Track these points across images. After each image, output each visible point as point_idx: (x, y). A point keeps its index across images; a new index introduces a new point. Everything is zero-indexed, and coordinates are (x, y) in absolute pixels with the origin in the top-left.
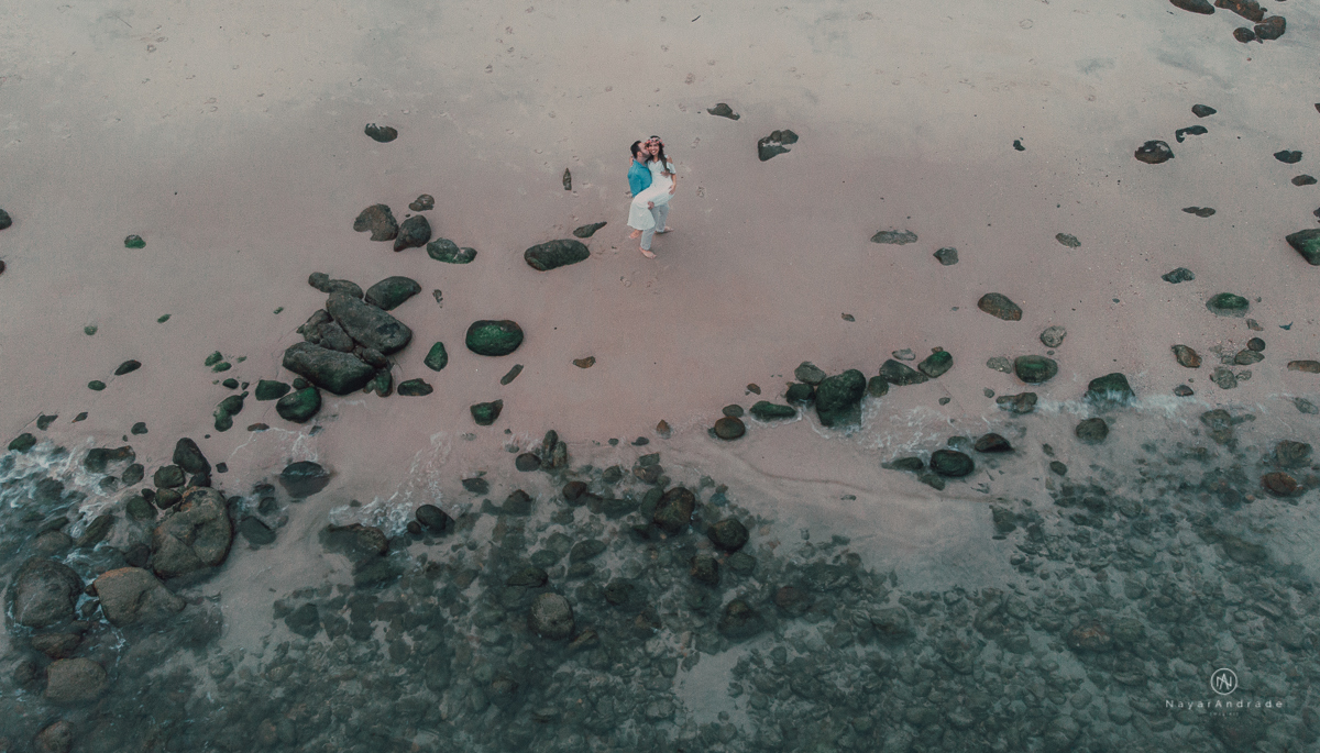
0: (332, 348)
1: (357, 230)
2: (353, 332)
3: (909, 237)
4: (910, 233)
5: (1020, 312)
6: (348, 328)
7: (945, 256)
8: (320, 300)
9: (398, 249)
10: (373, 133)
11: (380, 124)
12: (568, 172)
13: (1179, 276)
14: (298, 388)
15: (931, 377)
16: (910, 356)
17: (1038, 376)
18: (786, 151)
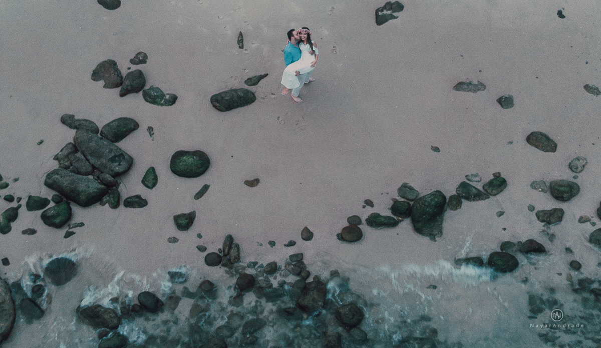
0: (79, 173)
1: (94, 80)
2: (93, 160)
3: (479, 87)
4: (481, 84)
5: (556, 146)
6: (89, 157)
7: (505, 102)
9: (122, 95)
12: (241, 34)
14: (55, 202)
15: (492, 195)
16: (477, 179)
17: (565, 195)
18: (395, 18)
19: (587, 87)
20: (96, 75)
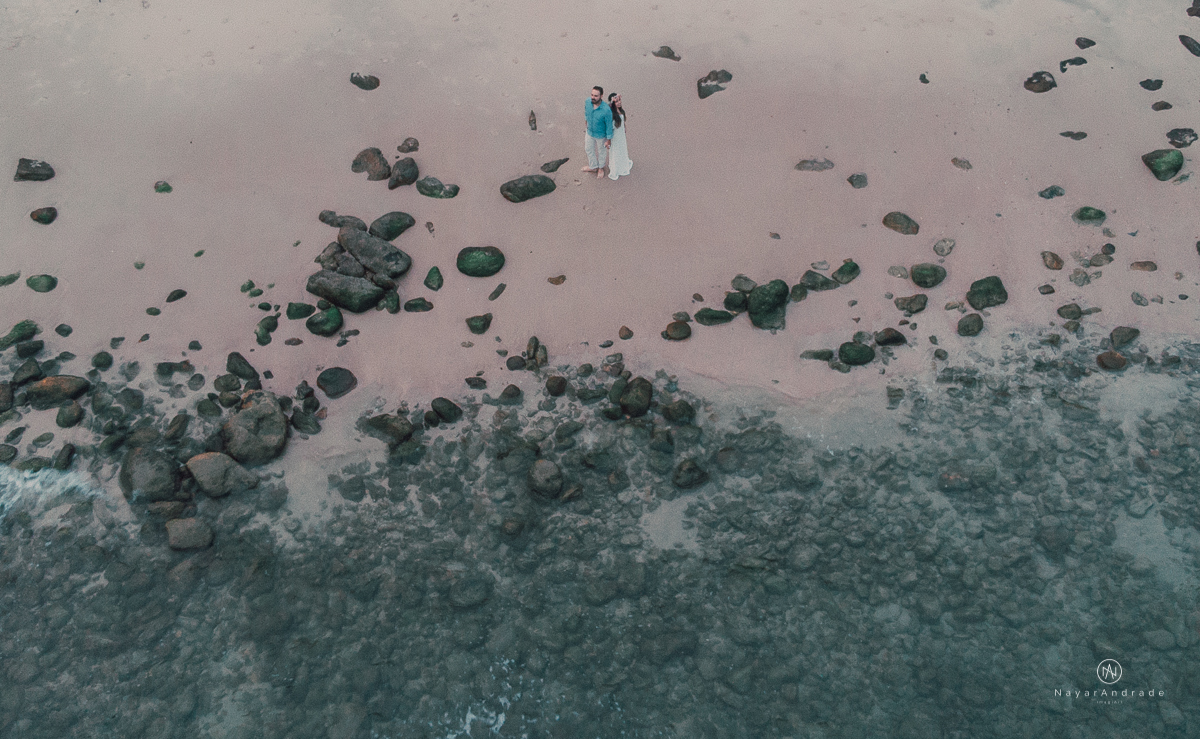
0: (347, 274)
1: (355, 171)
2: (364, 260)
3: (828, 164)
4: (828, 161)
5: (917, 227)
6: (359, 257)
7: (858, 181)
8: (332, 234)
9: (392, 187)
10: (357, 81)
11: (363, 74)
12: (532, 114)
13: (1052, 192)
14: (323, 309)
15: (843, 284)
17: (928, 280)
18: (722, 89)
19: (955, 161)
20: (357, 166)
